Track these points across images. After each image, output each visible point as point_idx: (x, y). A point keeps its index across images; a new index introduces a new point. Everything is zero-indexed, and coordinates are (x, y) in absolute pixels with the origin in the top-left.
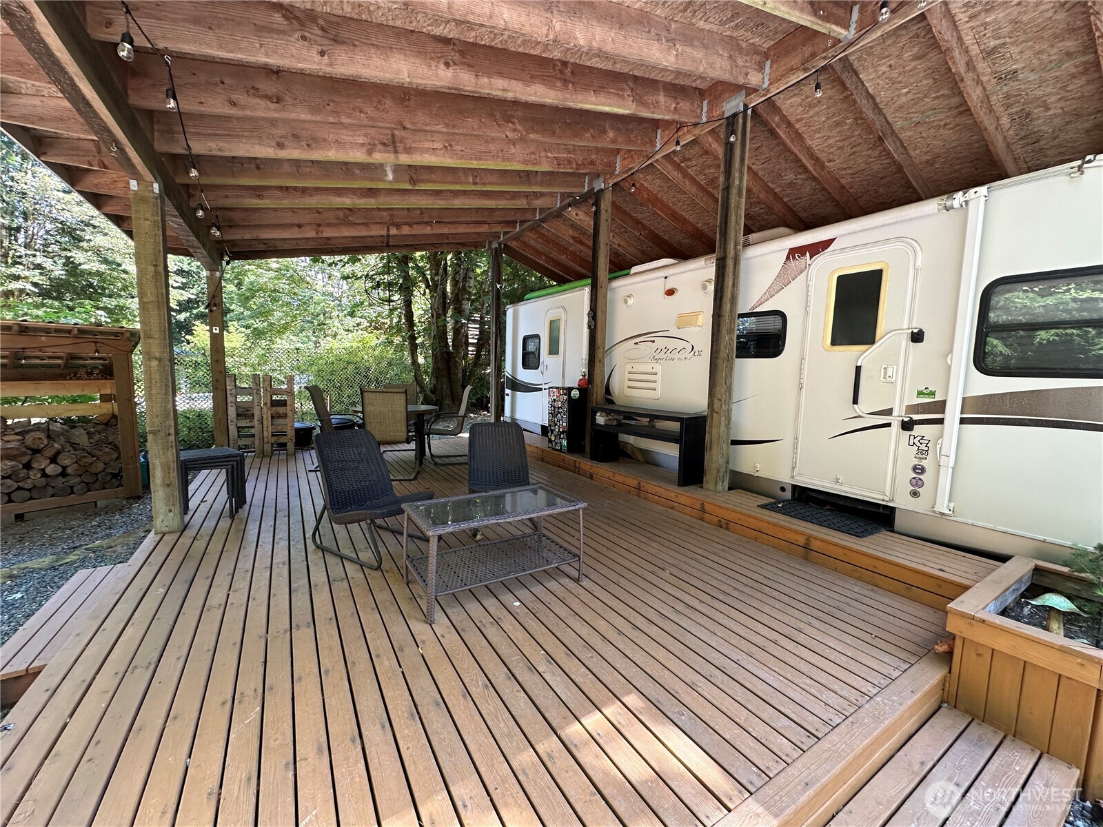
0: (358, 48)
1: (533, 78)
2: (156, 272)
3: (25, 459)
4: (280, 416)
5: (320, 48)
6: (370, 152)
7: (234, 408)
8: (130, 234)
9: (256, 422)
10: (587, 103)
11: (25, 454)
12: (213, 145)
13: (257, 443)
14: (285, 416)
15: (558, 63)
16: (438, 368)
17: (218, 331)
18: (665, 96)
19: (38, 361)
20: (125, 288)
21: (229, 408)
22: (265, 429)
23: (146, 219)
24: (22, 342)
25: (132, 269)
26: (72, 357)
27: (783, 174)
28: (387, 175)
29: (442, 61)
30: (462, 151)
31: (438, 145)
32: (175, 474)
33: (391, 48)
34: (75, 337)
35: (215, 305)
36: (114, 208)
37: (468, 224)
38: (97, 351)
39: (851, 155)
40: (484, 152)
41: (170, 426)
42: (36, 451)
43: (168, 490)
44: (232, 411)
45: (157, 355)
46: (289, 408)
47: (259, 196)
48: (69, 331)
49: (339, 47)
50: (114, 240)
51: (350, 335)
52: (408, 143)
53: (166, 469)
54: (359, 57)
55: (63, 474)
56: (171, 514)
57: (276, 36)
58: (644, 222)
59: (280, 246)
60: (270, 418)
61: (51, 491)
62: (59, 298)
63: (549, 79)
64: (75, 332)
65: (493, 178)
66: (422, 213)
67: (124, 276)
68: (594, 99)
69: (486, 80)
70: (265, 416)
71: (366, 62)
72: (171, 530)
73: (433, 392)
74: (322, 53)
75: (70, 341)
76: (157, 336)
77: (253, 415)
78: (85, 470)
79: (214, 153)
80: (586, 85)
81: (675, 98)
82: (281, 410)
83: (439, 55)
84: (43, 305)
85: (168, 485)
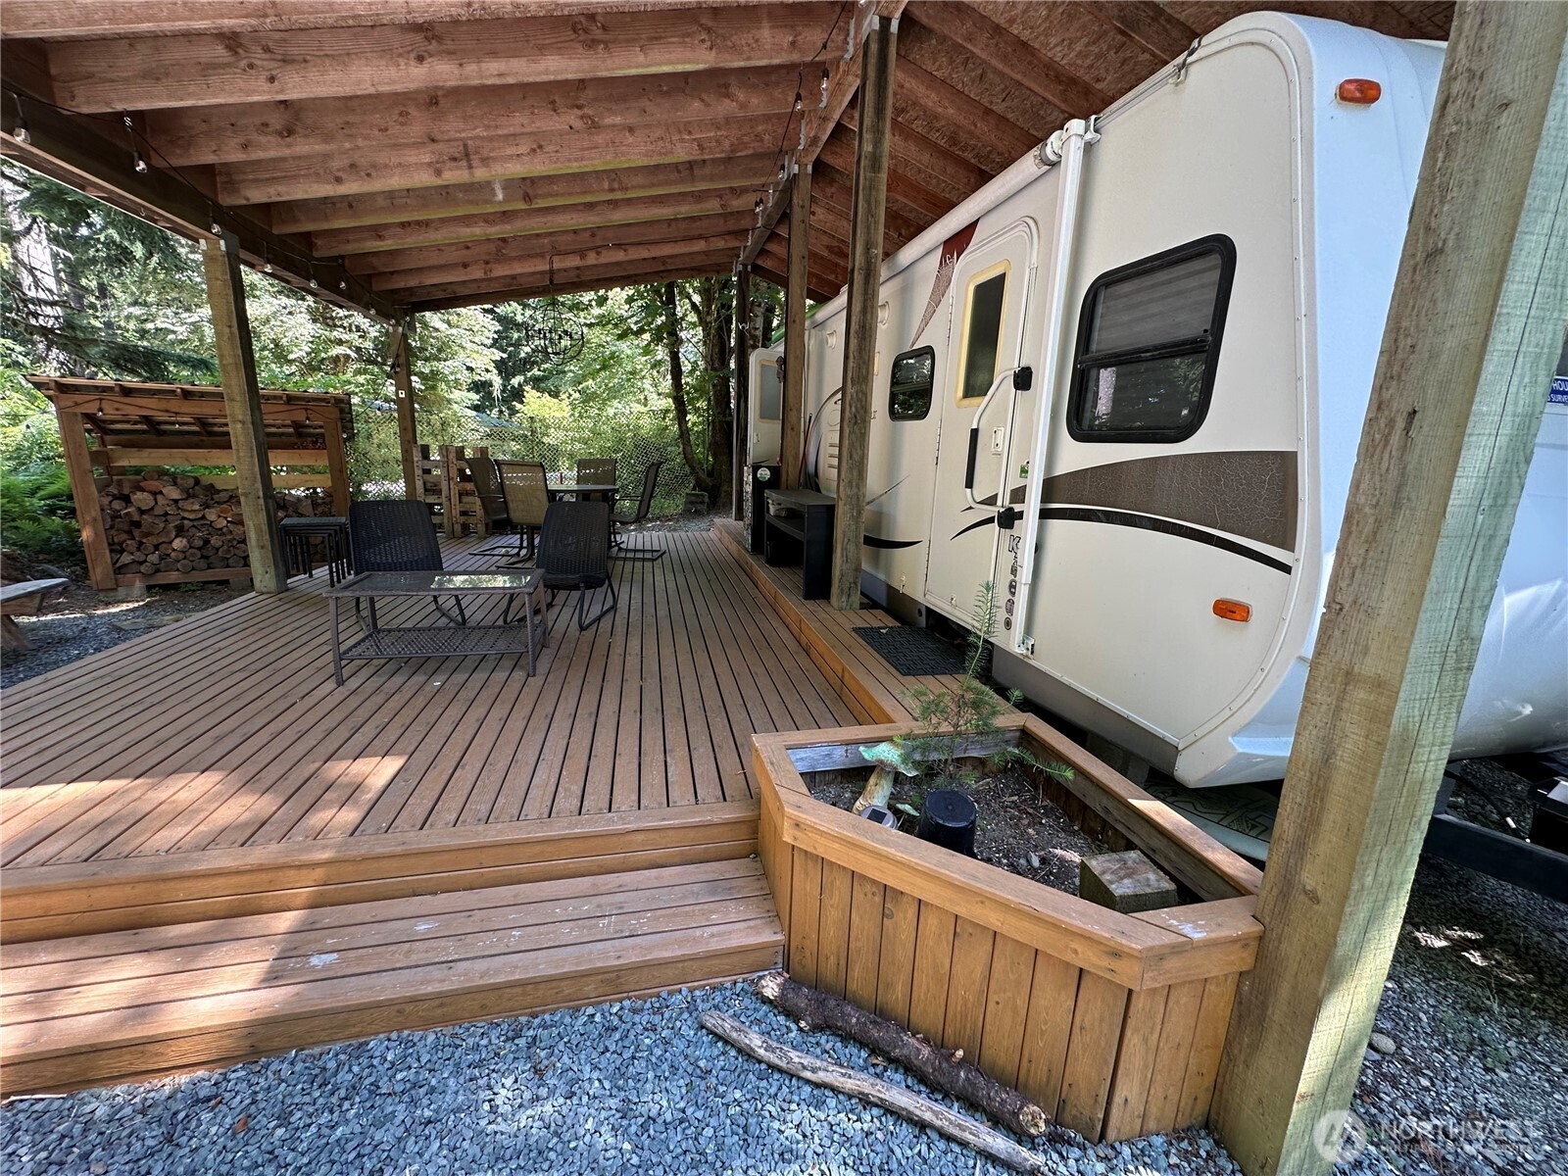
0: (311, 64)
1: (542, 50)
2: (231, 333)
4: (467, 493)
5: (268, 73)
6: (438, 173)
7: (421, 482)
9: (444, 500)
10: (630, 67)
12: (271, 191)
13: (446, 521)
15: (582, 19)
16: (716, 443)
17: (404, 396)
18: (771, 27)
21: (416, 481)
22: (453, 507)
23: (218, 279)
26: (296, 425)
27: (1042, 112)
28: (495, 195)
29: (412, 55)
30: (557, 151)
31: (523, 149)
33: (348, 54)
34: (289, 404)
37: (676, 242)
38: (308, 418)
39: (1123, 64)
40: (588, 149)
41: (258, 489)
43: (263, 551)
44: (419, 486)
45: (240, 417)
47: (380, 237)
49: (289, 67)
52: (485, 153)
53: (259, 531)
54: (313, 74)
56: (268, 575)
57: (222, 71)
58: (906, 215)
63: (566, 44)
65: (639, 180)
66: (593, 235)
68: (641, 58)
69: (474, 67)
70: (452, 493)
71: (321, 79)
72: (269, 591)
73: (710, 474)
74: (272, 79)
75: (281, 408)
76: (238, 399)
77: (441, 491)
79: (275, 199)
80: (628, 41)
81: (792, 27)
82: (468, 486)
83: (409, 48)
85: (263, 547)
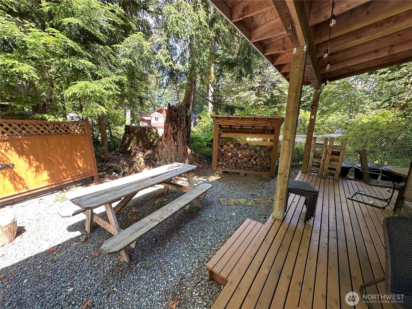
2: (296, 96)
3: (249, 158)
4: (334, 160)
7: (313, 153)
8: (288, 80)
9: (322, 161)
11: (249, 157)
13: (320, 171)
14: (338, 161)
17: (313, 118)
19: (257, 128)
20: (284, 100)
21: (311, 152)
22: (325, 165)
23: (297, 68)
24: (254, 123)
25: (286, 93)
26: (265, 127)
32: (285, 196)
34: (267, 121)
35: (315, 106)
36: (285, 70)
38: (271, 125)
41: (287, 173)
42: (252, 156)
43: (281, 201)
44: (312, 154)
45: (289, 138)
46: (340, 157)
48: (265, 119)
50: (284, 84)
51: (374, 112)
53: (282, 192)
55: (256, 165)
56: (280, 212)
59: (357, 68)
60: (329, 161)
61: (253, 169)
62: (268, 105)
64: (267, 119)
67: (284, 96)
70: (327, 159)
72: (278, 219)
75: (265, 122)
76: (290, 129)
77: (321, 157)
78: (261, 165)
82: (336, 157)
84: (264, 107)
85: (281, 199)
